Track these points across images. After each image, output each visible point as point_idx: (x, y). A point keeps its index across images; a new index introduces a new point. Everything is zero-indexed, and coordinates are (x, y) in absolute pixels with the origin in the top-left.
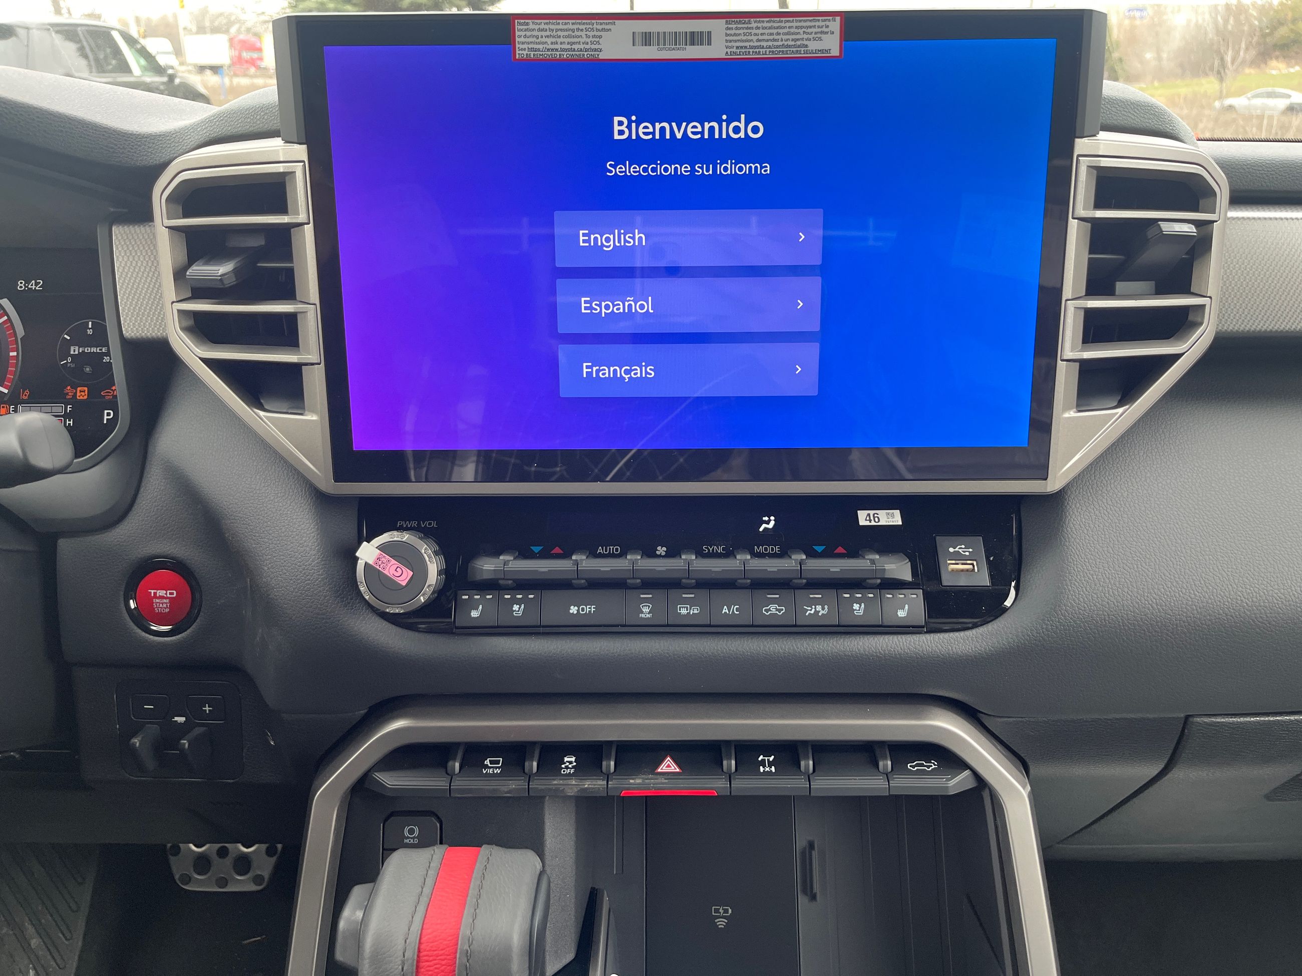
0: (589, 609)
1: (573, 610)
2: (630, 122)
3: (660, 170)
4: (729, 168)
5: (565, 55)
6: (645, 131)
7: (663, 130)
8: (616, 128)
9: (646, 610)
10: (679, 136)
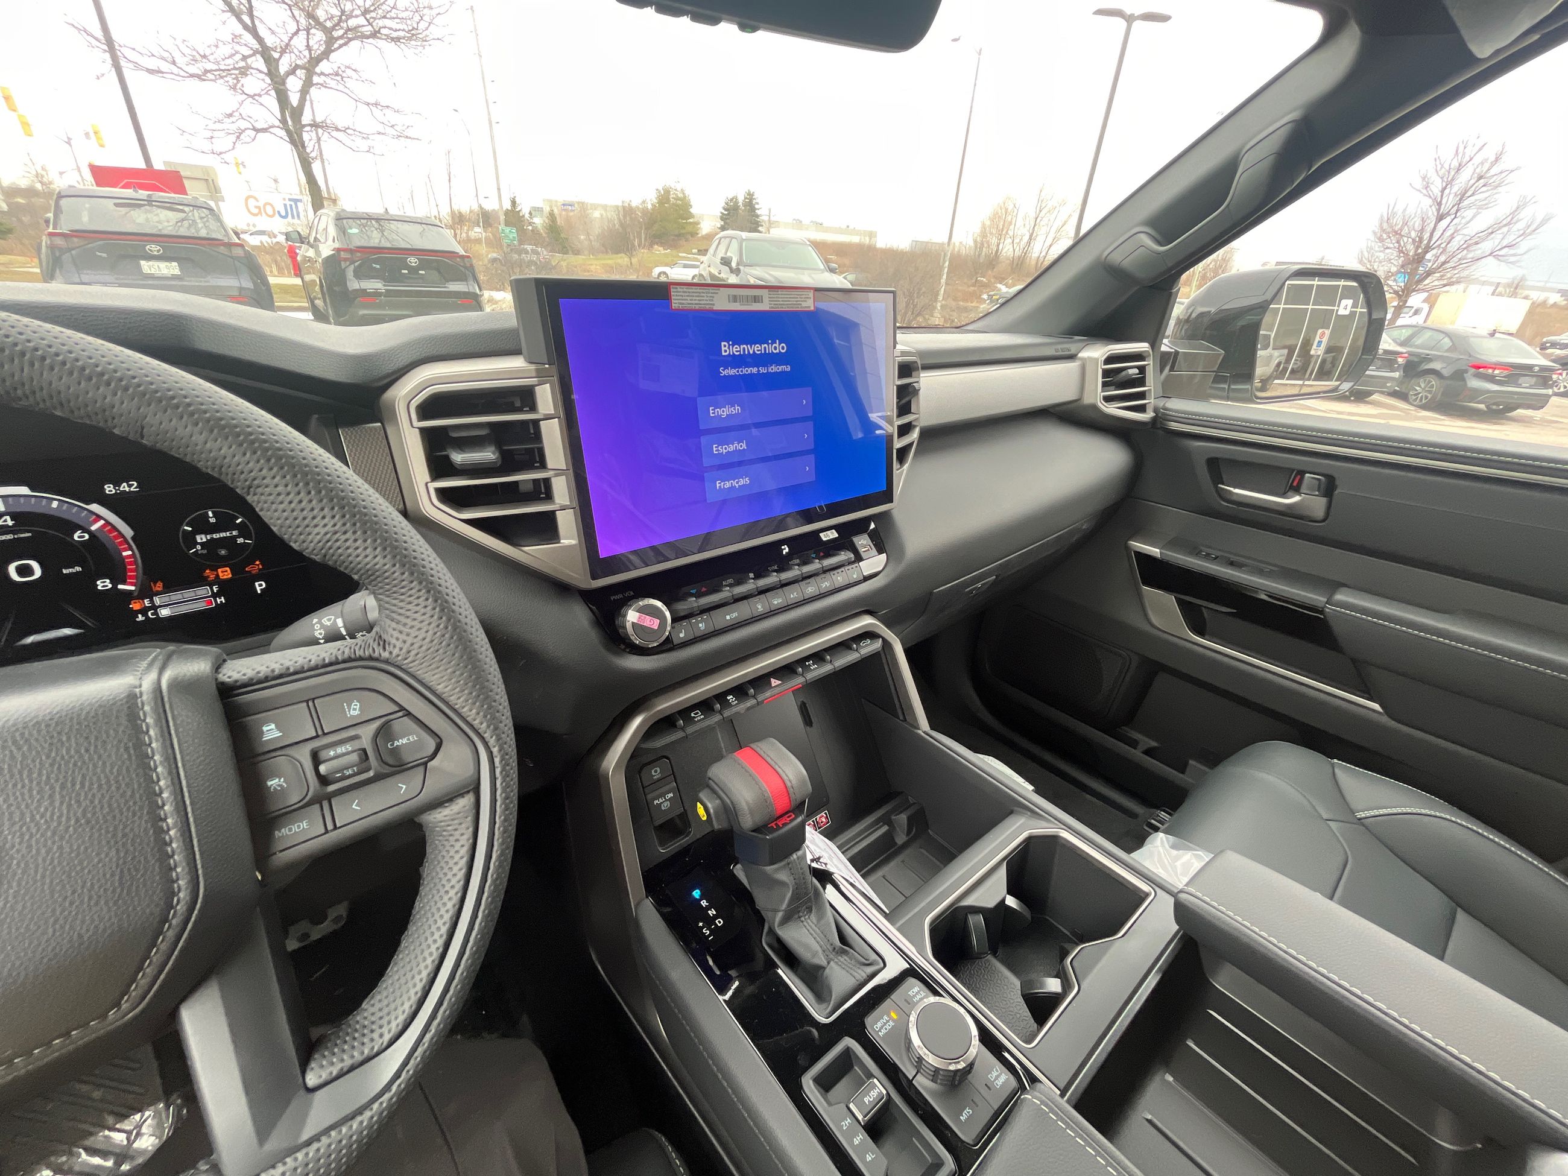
0: (735, 615)
1: (728, 617)
2: (729, 345)
3: (745, 372)
4: (774, 369)
5: (697, 307)
6: (736, 350)
7: (744, 349)
8: (723, 349)
9: (759, 607)
10: (751, 352)
